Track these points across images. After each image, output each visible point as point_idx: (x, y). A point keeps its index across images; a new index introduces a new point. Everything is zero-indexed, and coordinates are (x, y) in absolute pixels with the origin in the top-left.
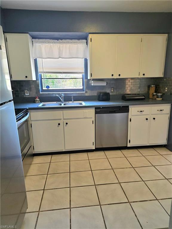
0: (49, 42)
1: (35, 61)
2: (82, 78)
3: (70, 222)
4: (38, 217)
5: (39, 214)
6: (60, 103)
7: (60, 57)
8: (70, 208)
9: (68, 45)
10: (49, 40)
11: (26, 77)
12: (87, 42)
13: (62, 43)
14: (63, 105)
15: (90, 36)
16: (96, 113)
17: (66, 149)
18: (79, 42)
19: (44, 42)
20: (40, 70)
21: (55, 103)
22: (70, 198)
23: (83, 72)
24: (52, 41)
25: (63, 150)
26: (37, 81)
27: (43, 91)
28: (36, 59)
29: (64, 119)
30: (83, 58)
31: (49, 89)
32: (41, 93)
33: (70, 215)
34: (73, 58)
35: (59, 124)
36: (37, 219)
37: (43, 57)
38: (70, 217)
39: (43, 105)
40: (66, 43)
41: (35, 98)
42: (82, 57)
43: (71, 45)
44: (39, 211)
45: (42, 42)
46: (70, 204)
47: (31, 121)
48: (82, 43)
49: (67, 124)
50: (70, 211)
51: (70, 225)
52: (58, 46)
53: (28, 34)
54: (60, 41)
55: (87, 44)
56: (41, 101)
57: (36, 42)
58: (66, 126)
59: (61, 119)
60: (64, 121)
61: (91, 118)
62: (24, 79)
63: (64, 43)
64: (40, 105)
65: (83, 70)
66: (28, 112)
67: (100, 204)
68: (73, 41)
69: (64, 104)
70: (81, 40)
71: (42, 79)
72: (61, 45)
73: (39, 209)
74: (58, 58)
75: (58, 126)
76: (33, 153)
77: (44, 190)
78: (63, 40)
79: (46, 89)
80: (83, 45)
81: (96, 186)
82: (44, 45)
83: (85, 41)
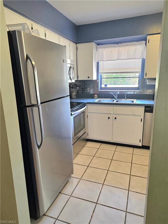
0: (110, 47)
1: (98, 63)
2: (139, 77)
3: (100, 193)
4: (79, 182)
5: (80, 181)
6: (113, 99)
7: (118, 59)
8: (103, 184)
9: (127, 48)
10: (110, 45)
11: (89, 77)
12: (146, 43)
13: (121, 46)
14: (115, 102)
15: (149, 37)
16: (146, 111)
17: (113, 140)
18: (138, 43)
19: (106, 47)
20: (100, 71)
21: (110, 99)
22: (105, 178)
23: (140, 72)
24: (113, 45)
25: (111, 141)
26: (98, 80)
27: (101, 88)
28: (99, 62)
29: (114, 114)
30: (140, 59)
31: (107, 87)
32: (99, 90)
33: (102, 189)
34: (130, 59)
35: (109, 118)
36: (78, 183)
37: (105, 60)
38: (101, 190)
39: (99, 101)
40: (125, 45)
41: (94, 94)
42: (139, 57)
43: (129, 47)
44: (81, 179)
45: (104, 47)
46: (104, 182)
47: (88, 113)
48: (140, 44)
49: (116, 118)
50: (103, 186)
51: (99, 195)
52: (117, 49)
53: (93, 43)
54: (120, 44)
55: (146, 45)
56: (99, 98)
57: (100, 48)
58: (115, 120)
59: (111, 114)
60: (114, 115)
61: (140, 116)
62: (87, 79)
63: (123, 46)
64: (97, 101)
65: (140, 70)
66: (86, 105)
67: (129, 189)
68: (132, 43)
69: (117, 101)
70: (140, 42)
71: (102, 78)
72: (120, 48)
73: (81, 178)
74: (117, 60)
75: (108, 120)
76: (87, 138)
77: (88, 166)
78: (123, 44)
79: (104, 87)
80: (142, 46)
81: (131, 176)
82: (105, 49)
83: (144, 42)
